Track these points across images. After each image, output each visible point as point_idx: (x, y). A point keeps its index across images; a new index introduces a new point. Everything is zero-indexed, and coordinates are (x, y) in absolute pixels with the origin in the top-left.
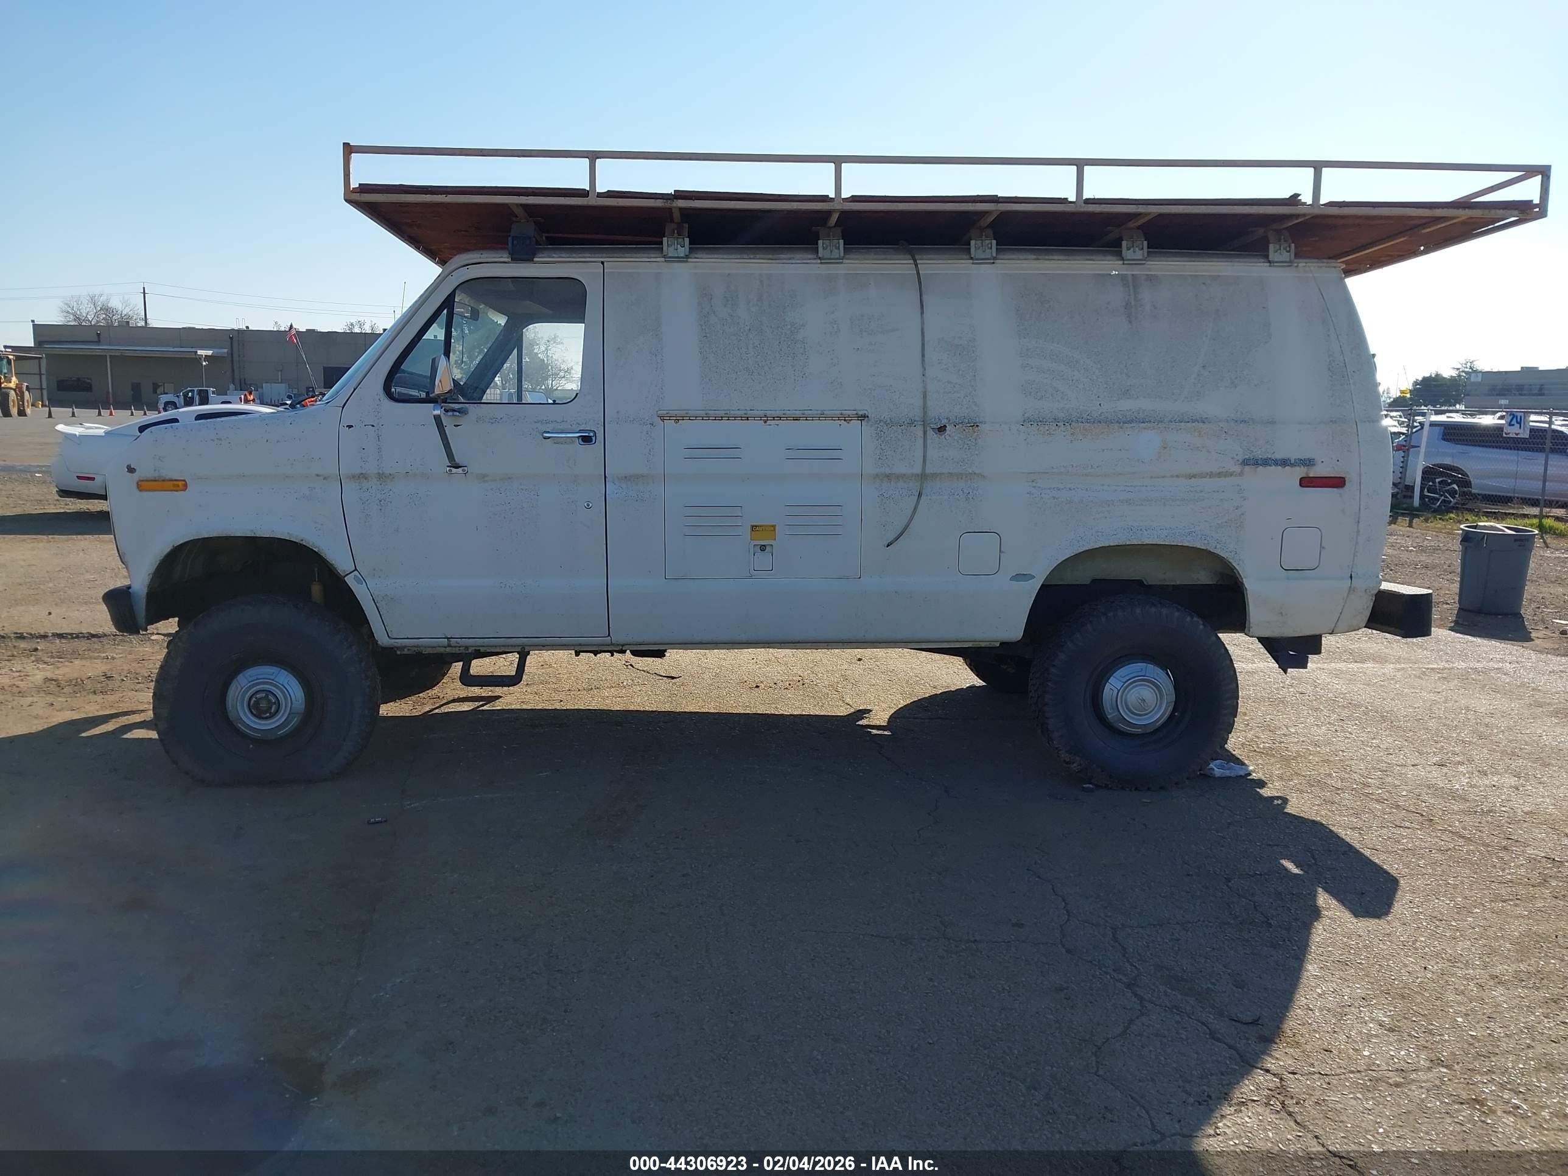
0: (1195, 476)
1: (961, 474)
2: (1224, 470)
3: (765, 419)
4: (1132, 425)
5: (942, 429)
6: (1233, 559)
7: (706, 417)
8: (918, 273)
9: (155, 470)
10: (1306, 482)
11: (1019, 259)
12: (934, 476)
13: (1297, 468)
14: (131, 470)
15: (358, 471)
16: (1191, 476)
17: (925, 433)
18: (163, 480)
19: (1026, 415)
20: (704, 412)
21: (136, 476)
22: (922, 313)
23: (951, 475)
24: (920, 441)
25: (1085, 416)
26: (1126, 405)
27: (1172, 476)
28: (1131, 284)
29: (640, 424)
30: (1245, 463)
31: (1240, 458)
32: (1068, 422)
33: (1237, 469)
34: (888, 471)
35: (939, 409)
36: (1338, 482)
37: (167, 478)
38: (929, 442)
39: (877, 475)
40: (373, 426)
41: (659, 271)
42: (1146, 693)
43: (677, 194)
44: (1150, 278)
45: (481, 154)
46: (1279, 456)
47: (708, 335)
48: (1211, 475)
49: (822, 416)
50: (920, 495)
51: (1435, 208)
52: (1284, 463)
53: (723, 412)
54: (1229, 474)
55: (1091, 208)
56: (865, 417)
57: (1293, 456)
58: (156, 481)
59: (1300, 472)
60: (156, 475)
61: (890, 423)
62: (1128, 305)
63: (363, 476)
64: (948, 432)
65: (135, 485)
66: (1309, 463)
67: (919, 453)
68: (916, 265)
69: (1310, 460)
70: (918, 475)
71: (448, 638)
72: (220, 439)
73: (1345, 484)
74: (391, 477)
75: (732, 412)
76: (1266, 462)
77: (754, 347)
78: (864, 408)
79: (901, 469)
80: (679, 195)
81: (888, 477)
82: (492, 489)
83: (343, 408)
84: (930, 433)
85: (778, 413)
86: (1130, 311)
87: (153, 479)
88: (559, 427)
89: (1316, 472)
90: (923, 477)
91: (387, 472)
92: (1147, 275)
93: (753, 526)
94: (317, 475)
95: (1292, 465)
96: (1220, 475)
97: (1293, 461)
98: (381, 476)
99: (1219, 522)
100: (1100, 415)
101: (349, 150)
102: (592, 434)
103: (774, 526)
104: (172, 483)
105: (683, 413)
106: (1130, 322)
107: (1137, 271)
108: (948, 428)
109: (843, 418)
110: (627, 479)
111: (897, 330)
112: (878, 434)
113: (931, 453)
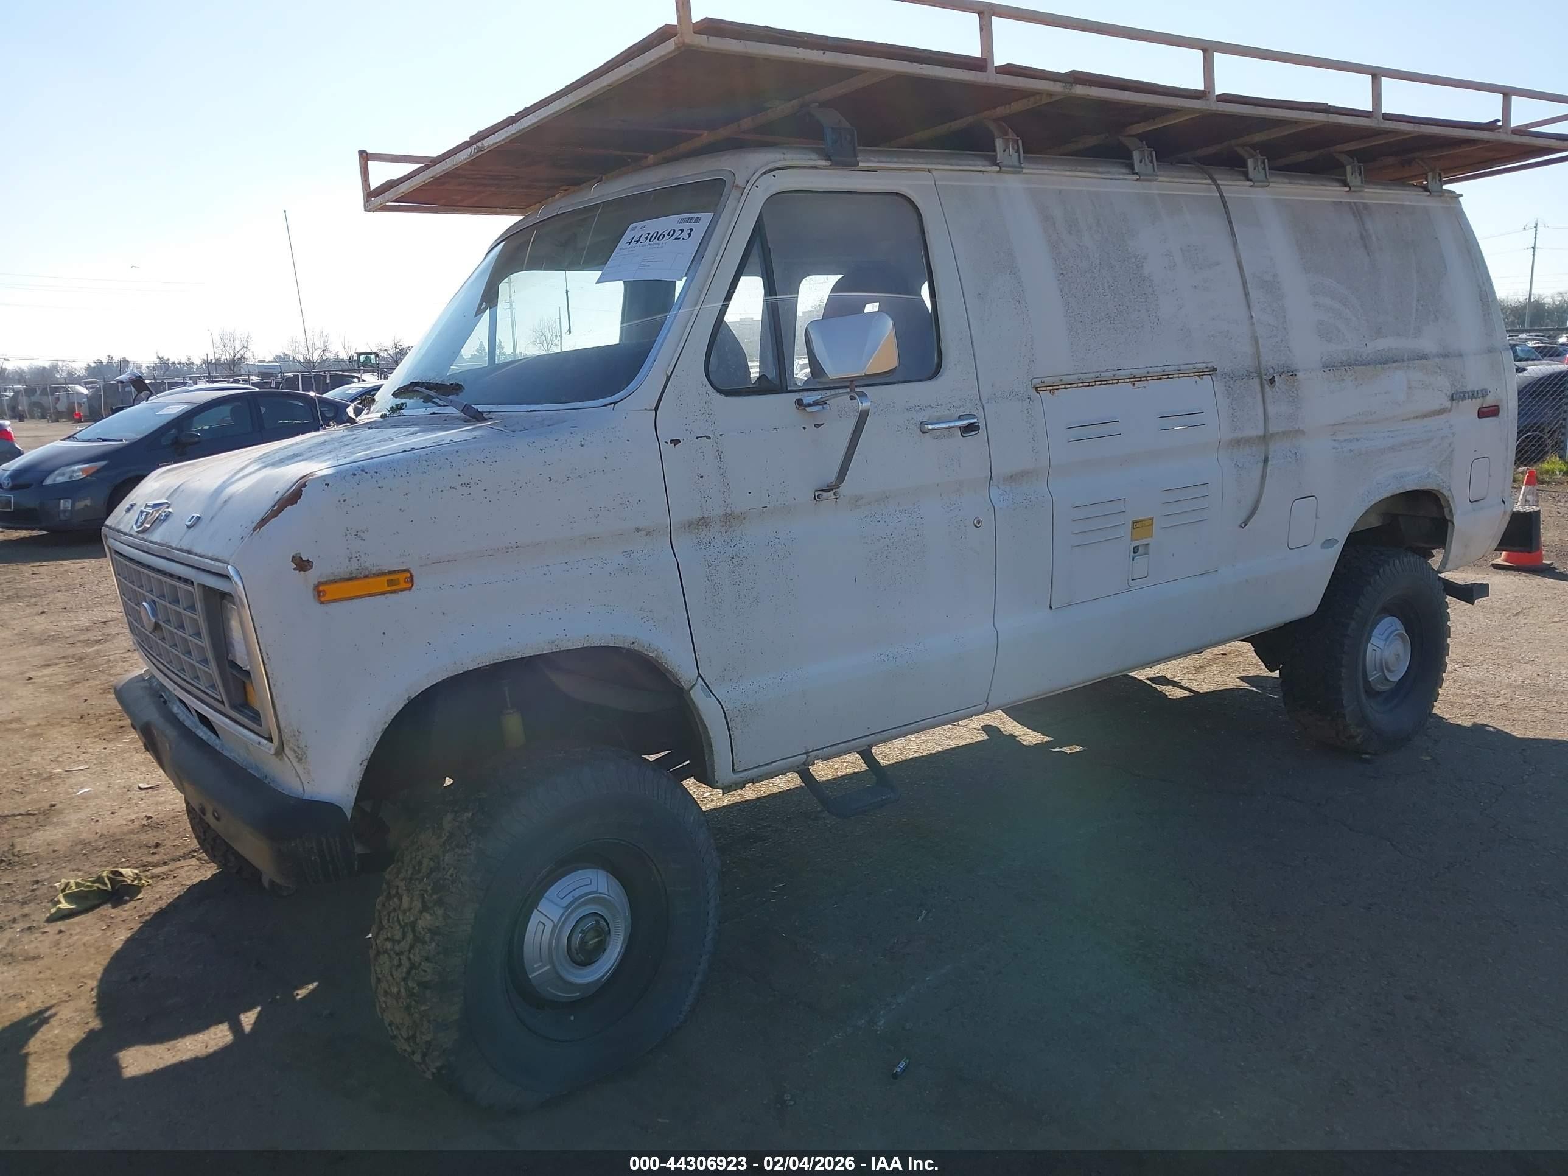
1: (1290, 432)
2: (1438, 407)
3: (1133, 379)
4: (1389, 364)
5: (1272, 381)
7: (1081, 383)
8: (1222, 196)
9: (350, 559)
12: (1272, 435)
14: (302, 565)
15: (698, 515)
16: (1424, 416)
17: (1262, 386)
18: (366, 577)
19: (1323, 360)
20: (1076, 377)
21: (313, 576)
22: (1235, 244)
23: (1284, 433)
24: (1259, 396)
25: (1360, 358)
26: (1381, 344)
27: (1415, 417)
28: (1356, 212)
29: (1019, 400)
30: (1453, 397)
31: (1450, 393)
32: (1351, 365)
33: (1449, 404)
34: (1237, 435)
35: (1269, 359)
37: (374, 570)
38: (1266, 396)
39: (1232, 441)
40: (708, 438)
41: (992, 185)
44: (1367, 206)
46: (1469, 388)
47: (1064, 272)
48: (1435, 413)
49: (1180, 373)
50: (1266, 460)
52: (1473, 395)
53: (1095, 375)
54: (1444, 412)
55: (1389, 125)
56: (1214, 370)
58: (351, 579)
60: (354, 566)
61: (1233, 377)
62: (1363, 236)
63: (704, 522)
64: (1277, 384)
65: (310, 593)
66: (1485, 393)
67: (1260, 411)
68: (1218, 187)
69: (1484, 390)
70: (1260, 437)
72: (467, 485)
74: (742, 517)
75: (1103, 374)
76: (1464, 396)
77: (1109, 287)
78: (1212, 360)
79: (1248, 431)
81: (1240, 442)
82: (866, 517)
83: (656, 410)
84: (1265, 385)
85: (1143, 372)
87: (347, 576)
88: (936, 414)
90: (1266, 438)
91: (737, 511)
92: (1362, 203)
93: (1134, 523)
94: (638, 530)
95: (1476, 396)
97: (1477, 392)
98: (729, 519)
100: (1369, 357)
102: (975, 421)
103: (1151, 520)
104: (385, 578)
105: (1056, 380)
106: (1368, 254)
108: (1276, 379)
109: (1198, 374)
110: (1012, 479)
111: (1218, 264)
112: (1227, 390)
113: (1272, 410)
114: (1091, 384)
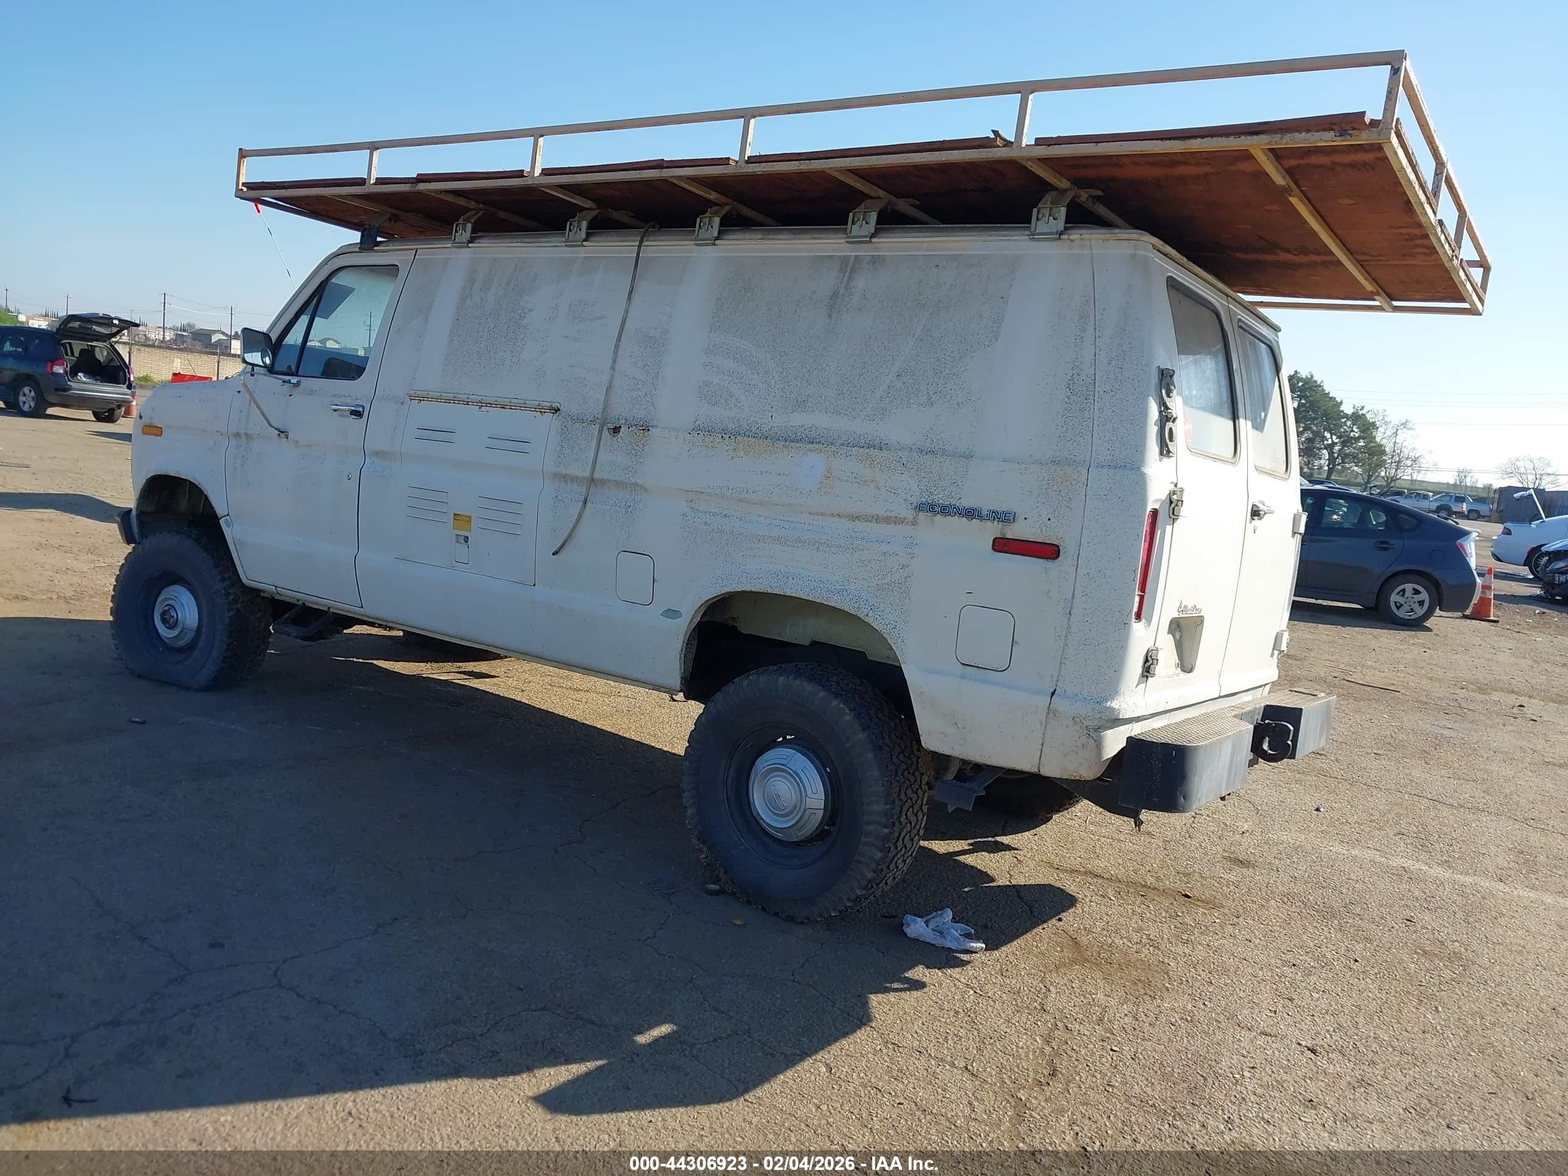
0: (858, 518)
1: (626, 483)
2: (893, 514)
3: (481, 404)
4: (798, 445)
5: (616, 430)
6: (889, 634)
7: (438, 400)
8: (637, 256)
10: (1002, 545)
11: (744, 239)
12: (601, 482)
13: (989, 524)
15: (237, 431)
16: (855, 518)
17: (601, 431)
19: (697, 423)
20: (441, 396)
22: (629, 299)
23: (617, 483)
24: (595, 442)
25: (754, 429)
26: (799, 420)
27: (833, 515)
28: (849, 267)
29: (395, 402)
30: (921, 507)
31: (915, 500)
32: (735, 434)
33: (909, 515)
34: (564, 471)
35: (621, 409)
36: (1049, 552)
38: (602, 442)
39: (555, 474)
41: (450, 256)
42: (782, 787)
43: (419, 177)
44: (875, 261)
45: (308, 151)
46: (966, 503)
47: (460, 318)
48: (877, 519)
49: (524, 407)
50: (585, 502)
51: (1189, 138)
52: (971, 514)
53: (453, 395)
54: (899, 521)
56: (557, 410)
57: (986, 506)
59: (993, 530)
61: (576, 419)
62: (835, 295)
63: (239, 435)
64: (621, 434)
66: (1005, 517)
67: (592, 454)
69: (1006, 513)
70: (587, 479)
71: (276, 587)
73: (1058, 556)
74: (252, 437)
75: (459, 396)
76: (946, 510)
77: (488, 332)
78: (557, 400)
79: (575, 470)
80: (422, 179)
81: (564, 477)
82: (300, 453)
84: (605, 433)
85: (491, 400)
86: (835, 301)
88: (343, 400)
89: (1017, 531)
90: (592, 481)
91: (250, 433)
92: (873, 256)
93: (455, 515)
94: (217, 431)
95: (980, 517)
96: (887, 520)
97: (985, 513)
98: (247, 436)
99: (880, 583)
100: (770, 430)
101: (243, 154)
102: (361, 409)
103: (470, 517)
105: (425, 393)
106: (830, 316)
107: (864, 251)
108: (622, 429)
109: (540, 409)
110: (377, 454)
111: (601, 318)
112: (562, 429)
113: (602, 456)
114: (448, 401)
